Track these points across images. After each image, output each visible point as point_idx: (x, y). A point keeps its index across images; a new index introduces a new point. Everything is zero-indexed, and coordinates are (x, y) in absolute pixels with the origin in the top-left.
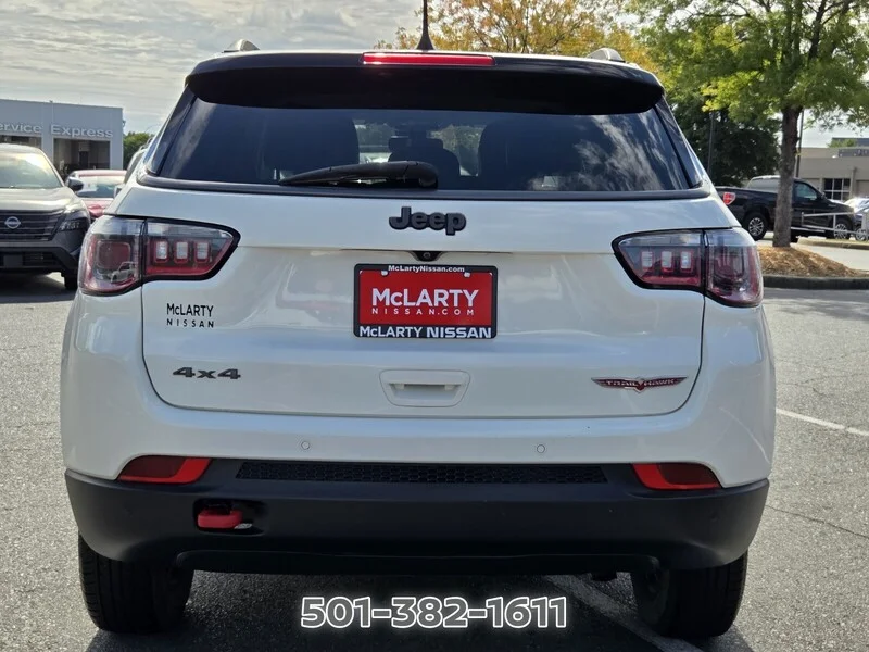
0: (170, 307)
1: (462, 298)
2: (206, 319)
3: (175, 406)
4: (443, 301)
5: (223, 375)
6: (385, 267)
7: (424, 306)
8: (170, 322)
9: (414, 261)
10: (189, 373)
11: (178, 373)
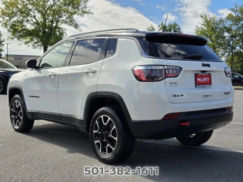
0: (171, 83)
1: (208, 79)
2: (176, 85)
3: (173, 103)
4: (205, 80)
5: (181, 96)
6: (199, 74)
7: (204, 81)
8: (170, 86)
9: (201, 73)
10: (175, 96)
11: (173, 96)
